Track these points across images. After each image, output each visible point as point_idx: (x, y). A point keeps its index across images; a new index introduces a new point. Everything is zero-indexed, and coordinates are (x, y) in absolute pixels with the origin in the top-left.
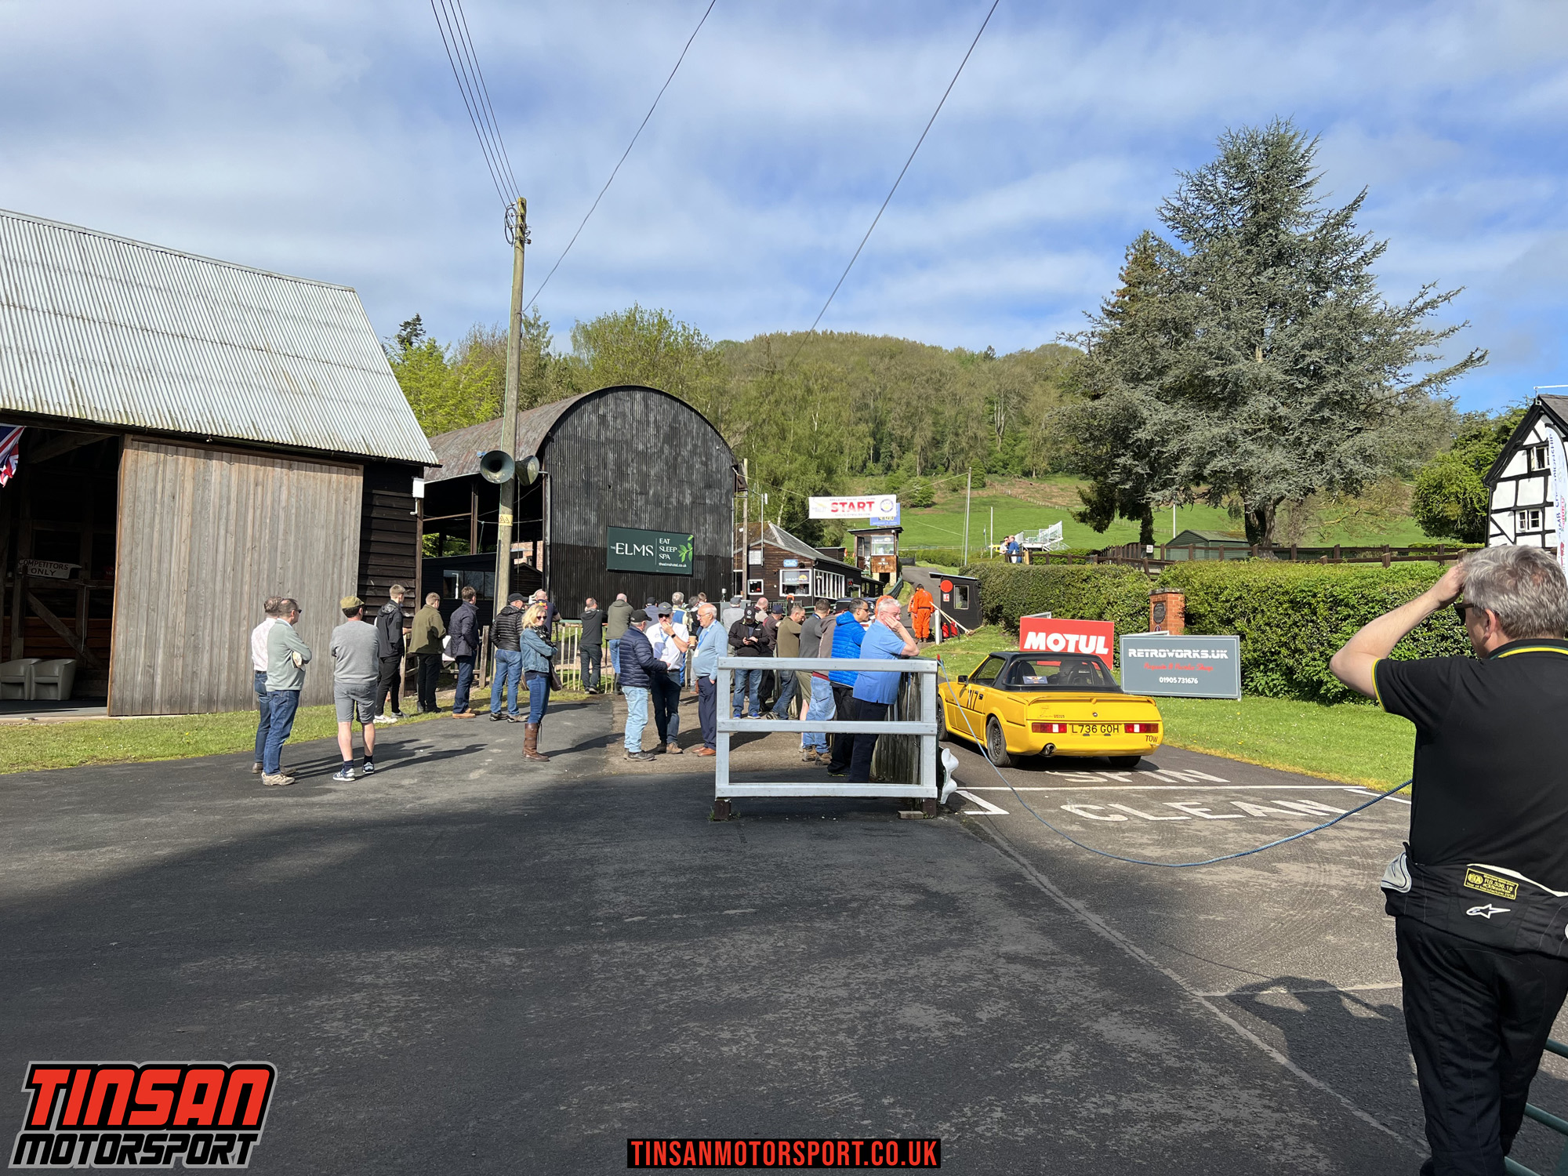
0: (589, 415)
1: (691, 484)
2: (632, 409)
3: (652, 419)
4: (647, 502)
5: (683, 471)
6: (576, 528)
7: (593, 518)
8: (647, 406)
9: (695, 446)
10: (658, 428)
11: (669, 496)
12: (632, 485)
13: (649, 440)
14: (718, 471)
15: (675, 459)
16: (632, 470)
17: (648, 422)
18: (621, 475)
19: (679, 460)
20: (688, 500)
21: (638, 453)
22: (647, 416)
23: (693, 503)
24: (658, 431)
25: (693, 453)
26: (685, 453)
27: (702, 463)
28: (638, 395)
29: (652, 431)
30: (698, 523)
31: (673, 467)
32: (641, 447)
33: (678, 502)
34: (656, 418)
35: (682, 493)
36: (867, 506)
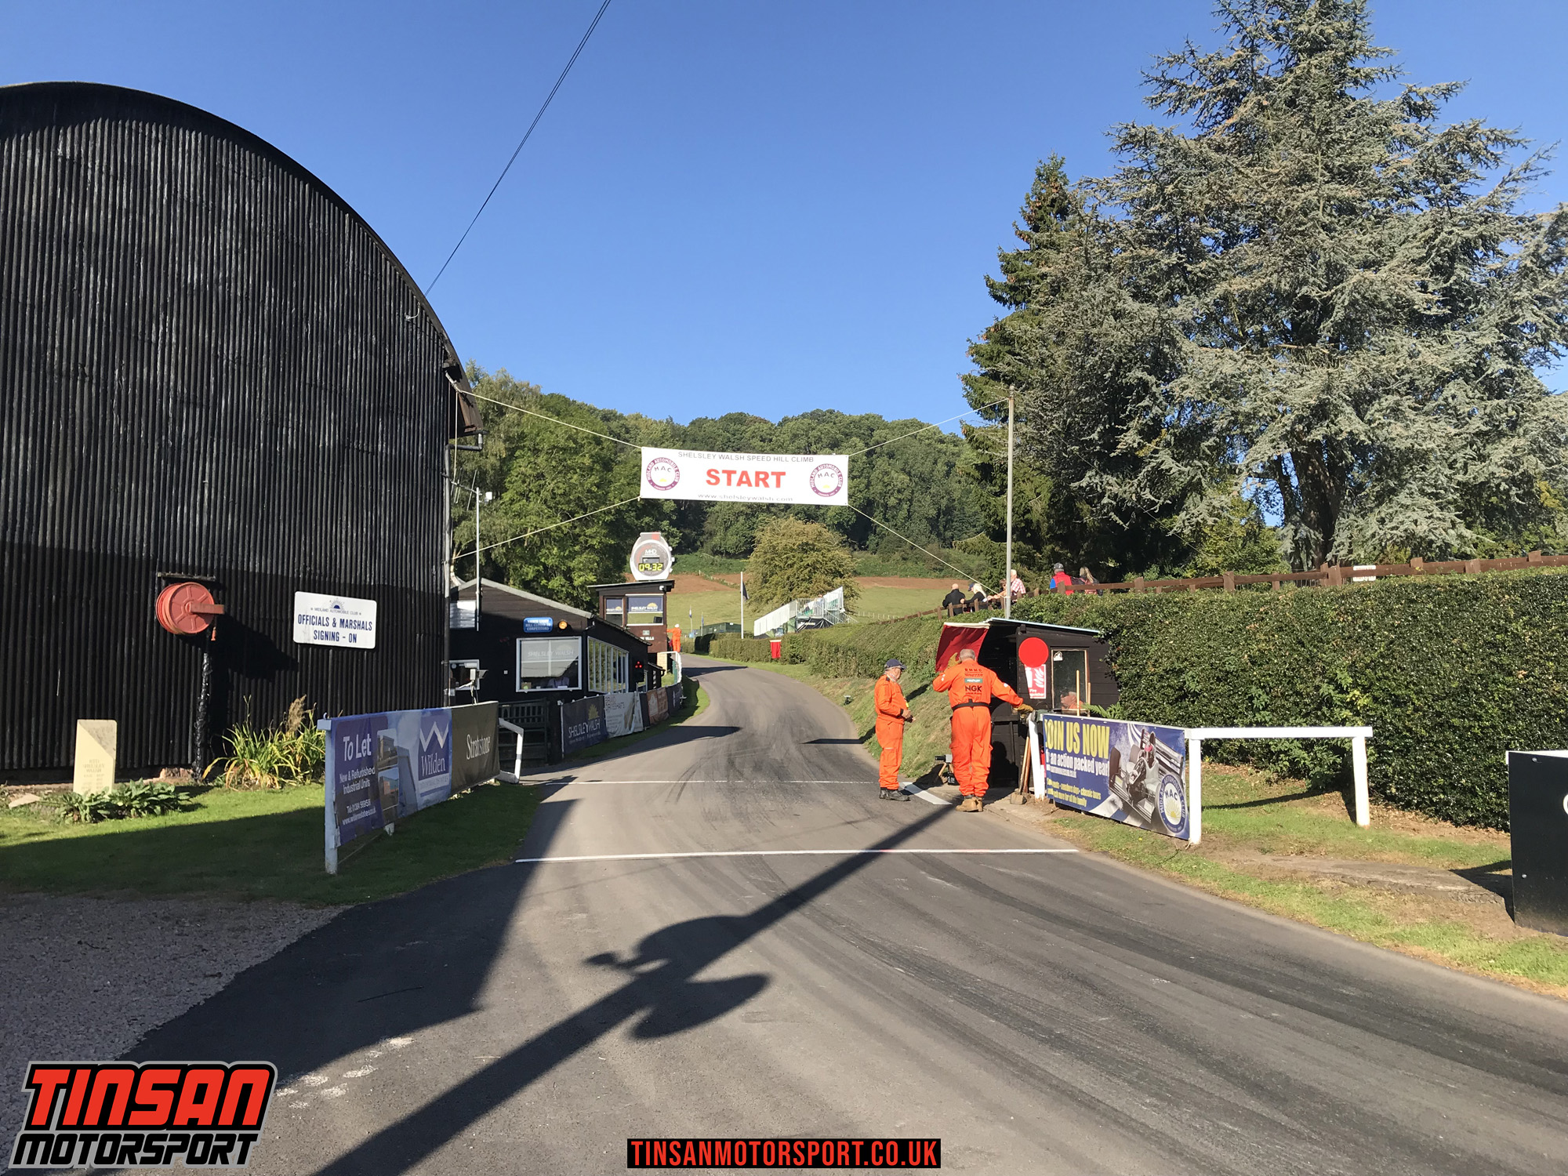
1: (337, 396)
4: (208, 428)
10: (247, 236)
11: (275, 424)
12: (161, 373)
13: (218, 260)
14: (410, 376)
15: (297, 325)
17: (218, 216)
18: (126, 341)
19: (307, 329)
21: (186, 291)
23: (343, 447)
24: (246, 242)
25: (345, 317)
26: (321, 313)
27: (367, 346)
31: (287, 344)
34: (241, 211)
35: (314, 417)
36: (772, 480)
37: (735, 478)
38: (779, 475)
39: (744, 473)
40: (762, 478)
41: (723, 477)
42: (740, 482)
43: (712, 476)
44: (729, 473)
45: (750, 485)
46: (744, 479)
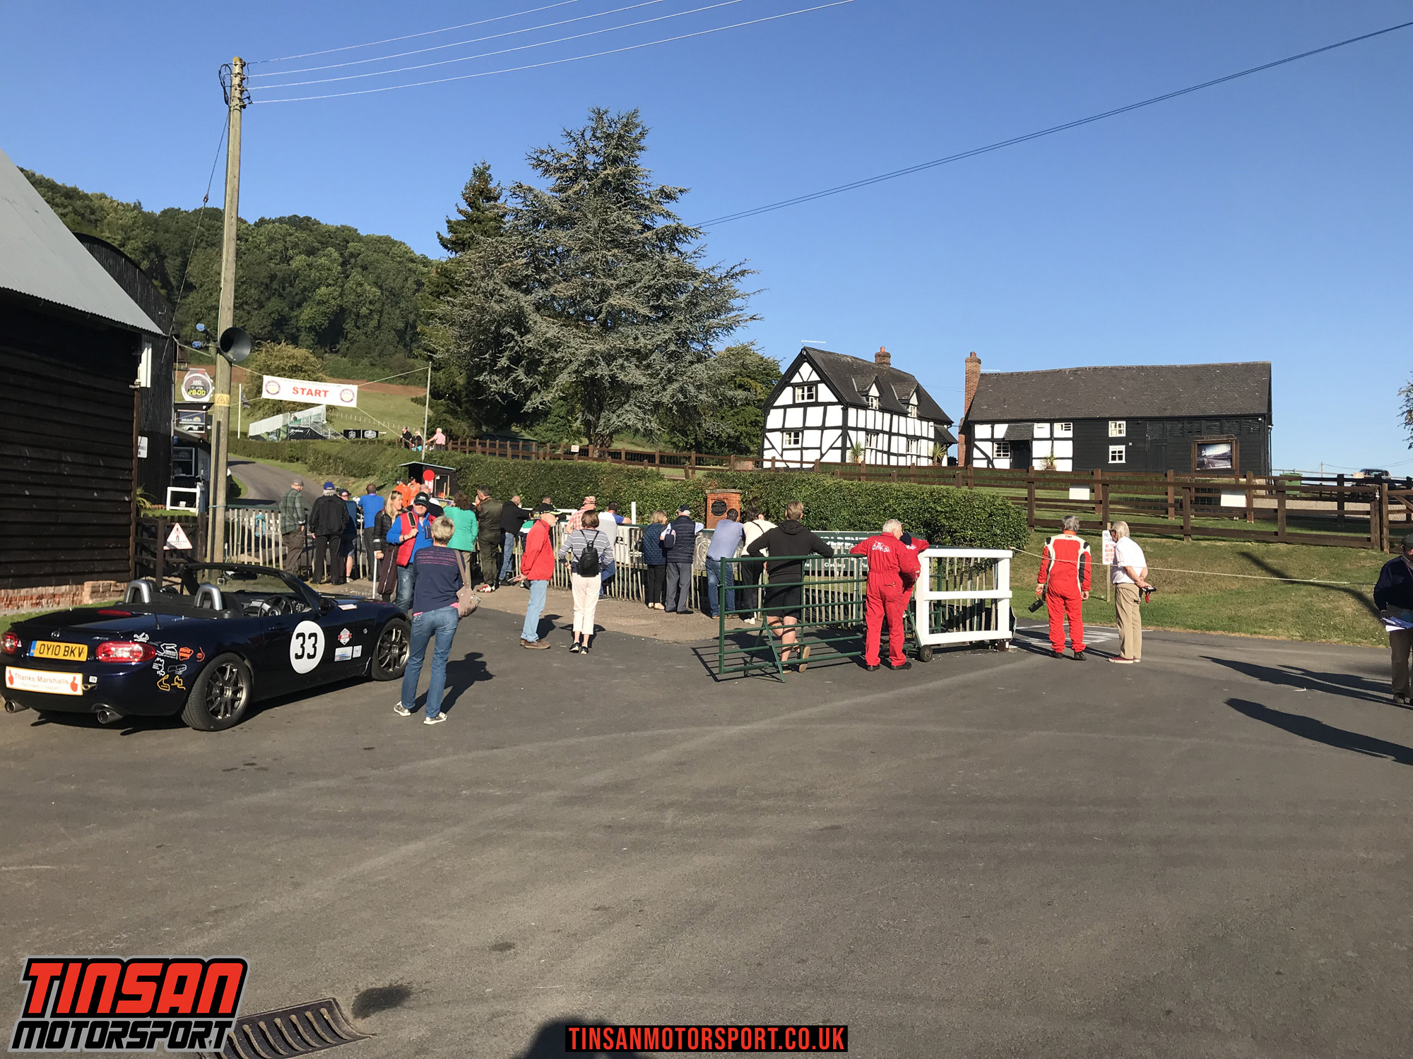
36: (322, 394)
37: (306, 392)
38: (325, 392)
39: (310, 390)
40: (318, 393)
41: (300, 391)
42: (308, 394)
43: (295, 391)
44: (303, 390)
45: (312, 394)
46: (310, 393)
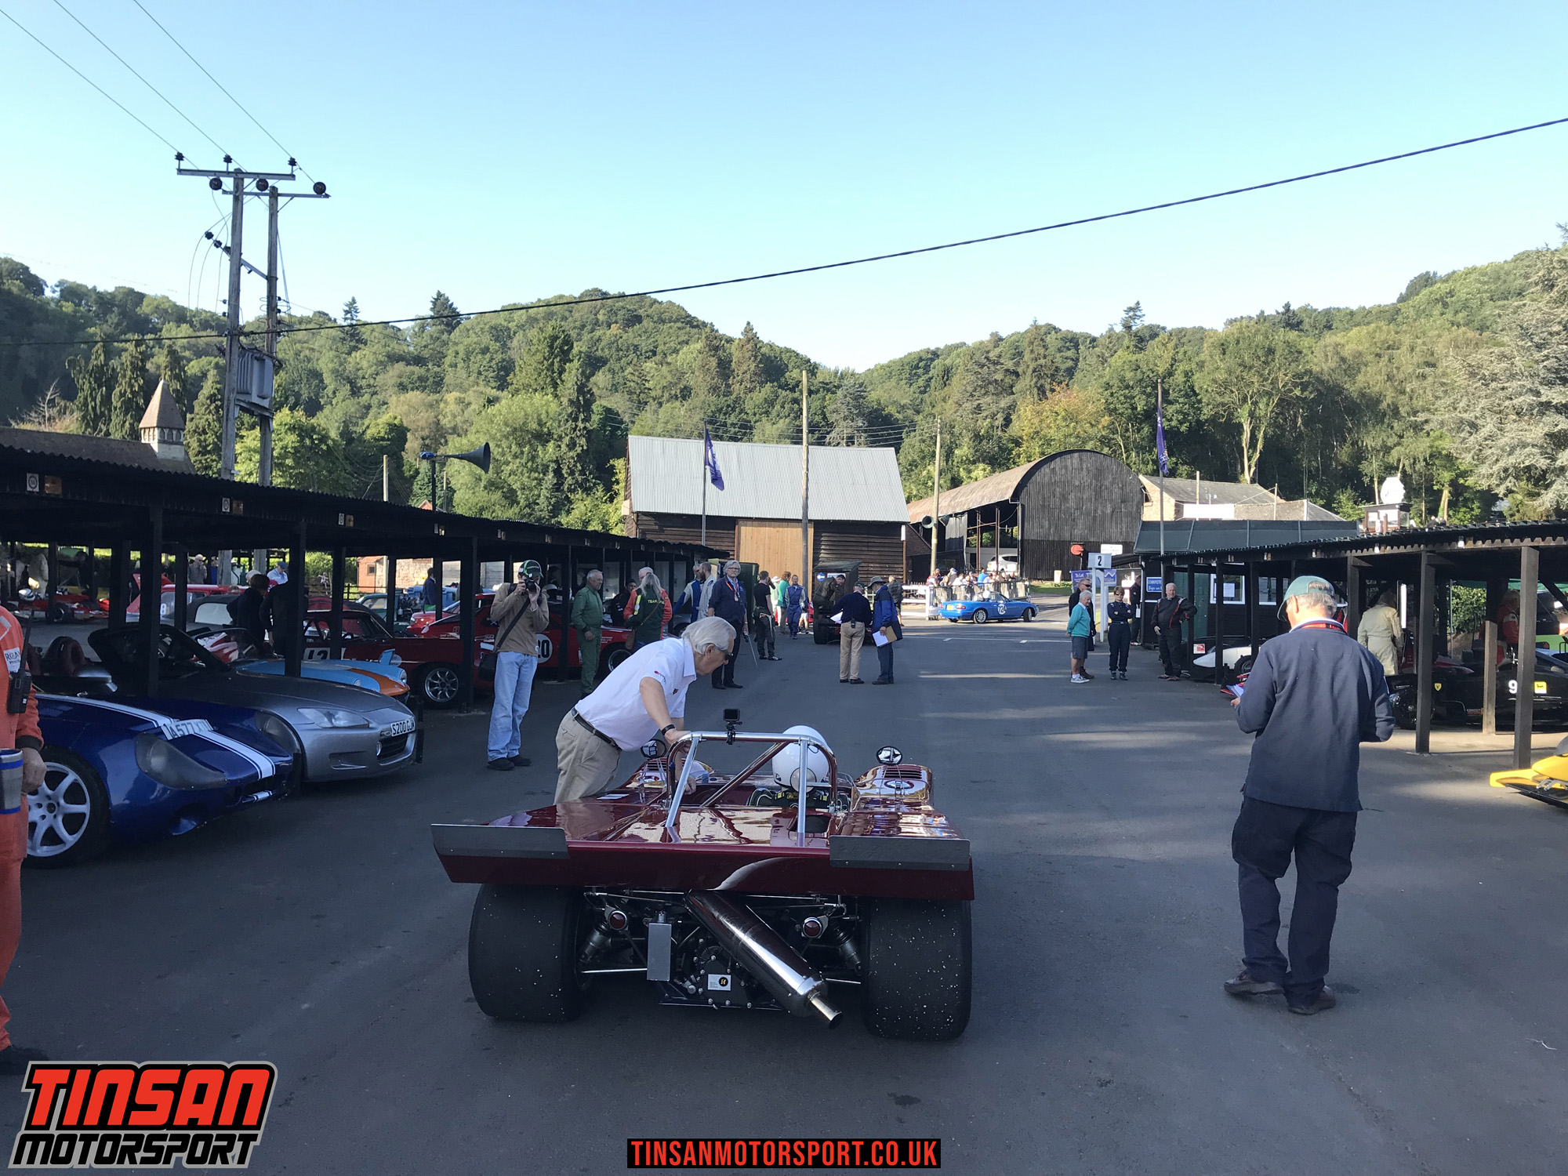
0: (1045, 469)
1: (1111, 501)
2: (1072, 463)
3: (1084, 466)
4: (1081, 514)
5: (1105, 494)
6: (1036, 530)
7: (1046, 524)
8: (1081, 460)
9: (1114, 479)
10: (1089, 471)
11: (1096, 509)
12: (1072, 504)
13: (1085, 478)
14: (1131, 491)
15: (1101, 487)
16: (1072, 496)
17: (1082, 469)
18: (1064, 498)
19: (1103, 488)
20: (1109, 511)
21: (1076, 487)
22: (1081, 465)
23: (1113, 512)
24: (1088, 473)
25: (1112, 483)
26: (1107, 484)
27: (1119, 488)
28: (1076, 455)
29: (1084, 472)
30: (1116, 520)
31: (1098, 492)
32: (1077, 483)
33: (1102, 512)
34: (1087, 466)
35: (1105, 506)
